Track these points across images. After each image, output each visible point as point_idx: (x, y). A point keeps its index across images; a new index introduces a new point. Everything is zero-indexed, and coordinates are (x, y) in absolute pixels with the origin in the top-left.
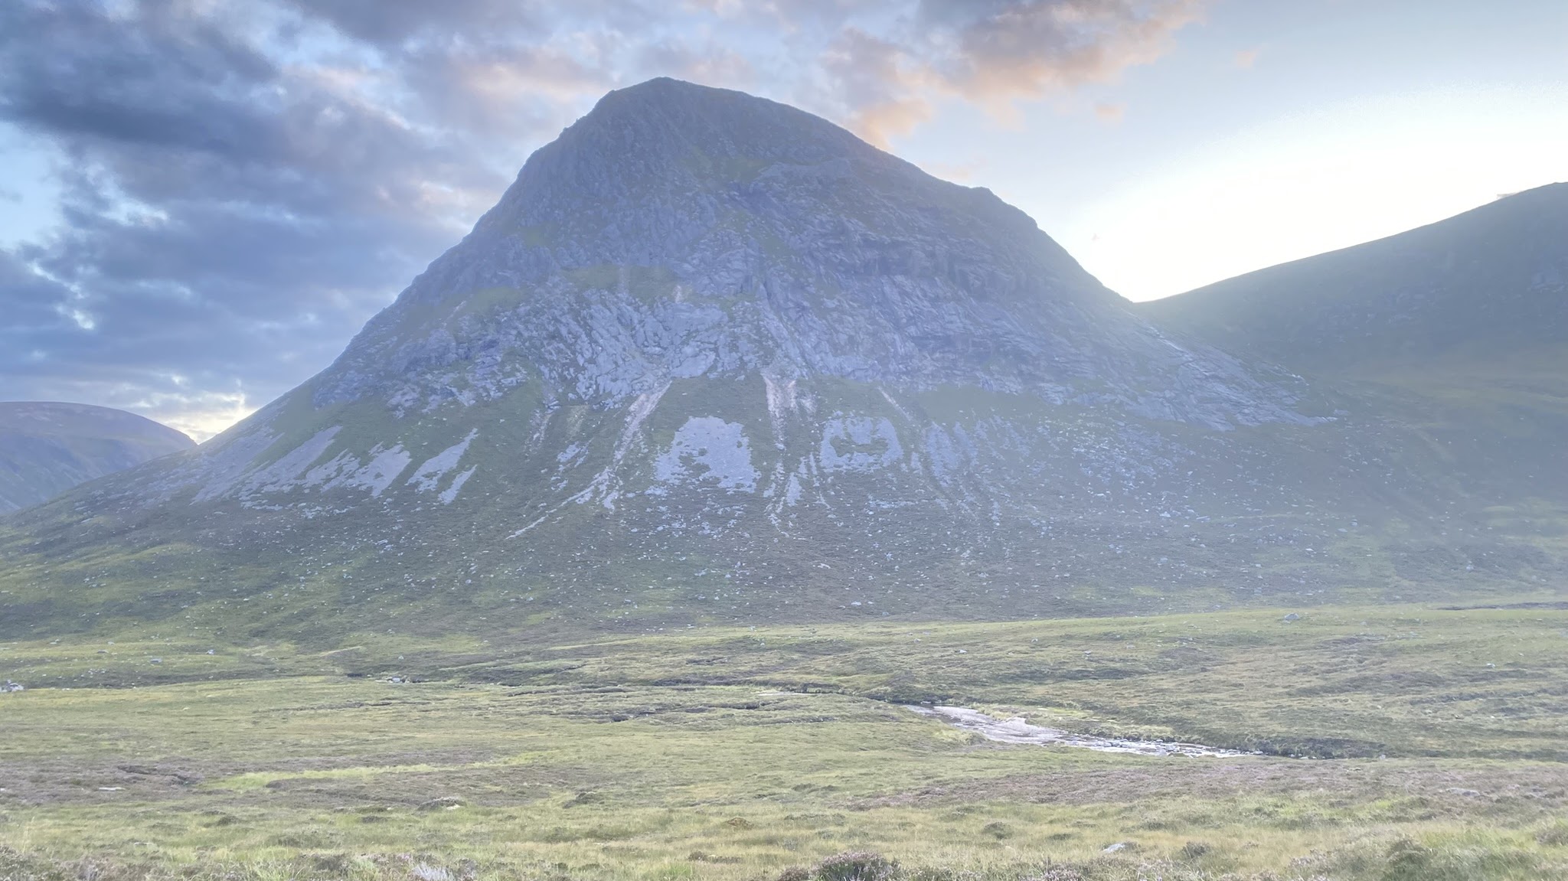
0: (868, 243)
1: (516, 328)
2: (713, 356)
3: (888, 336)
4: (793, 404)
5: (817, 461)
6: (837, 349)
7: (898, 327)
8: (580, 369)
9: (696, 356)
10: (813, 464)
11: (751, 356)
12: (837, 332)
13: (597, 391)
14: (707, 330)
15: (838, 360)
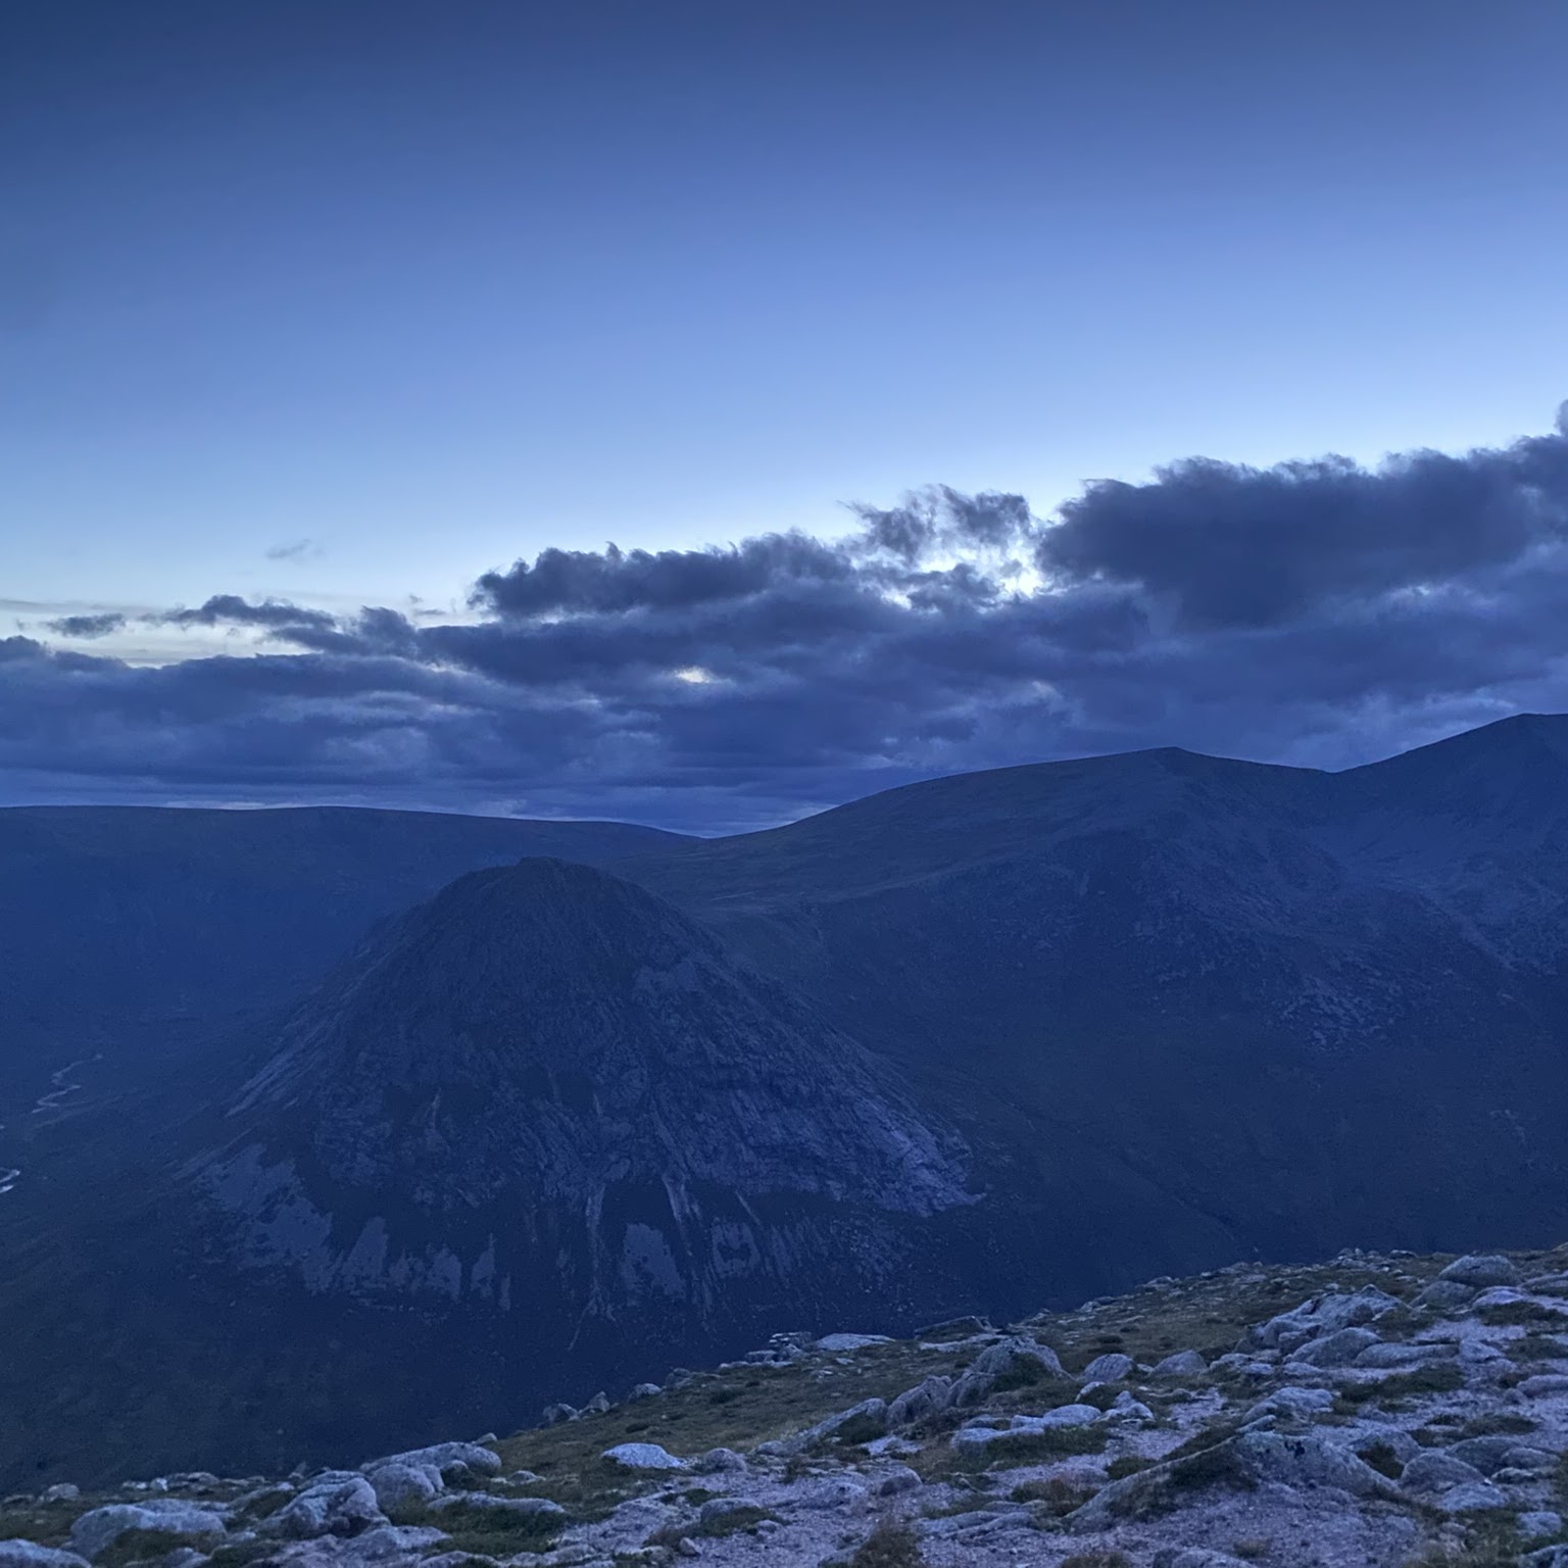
0: (721, 1066)
1: (488, 1131)
2: (629, 1162)
3: (737, 1145)
4: (688, 1211)
5: (714, 1267)
6: (708, 1159)
7: (744, 1139)
8: (543, 1174)
9: (617, 1163)
10: (712, 1270)
11: (654, 1163)
12: (706, 1143)
13: (558, 1194)
14: (623, 1141)
15: (709, 1166)
